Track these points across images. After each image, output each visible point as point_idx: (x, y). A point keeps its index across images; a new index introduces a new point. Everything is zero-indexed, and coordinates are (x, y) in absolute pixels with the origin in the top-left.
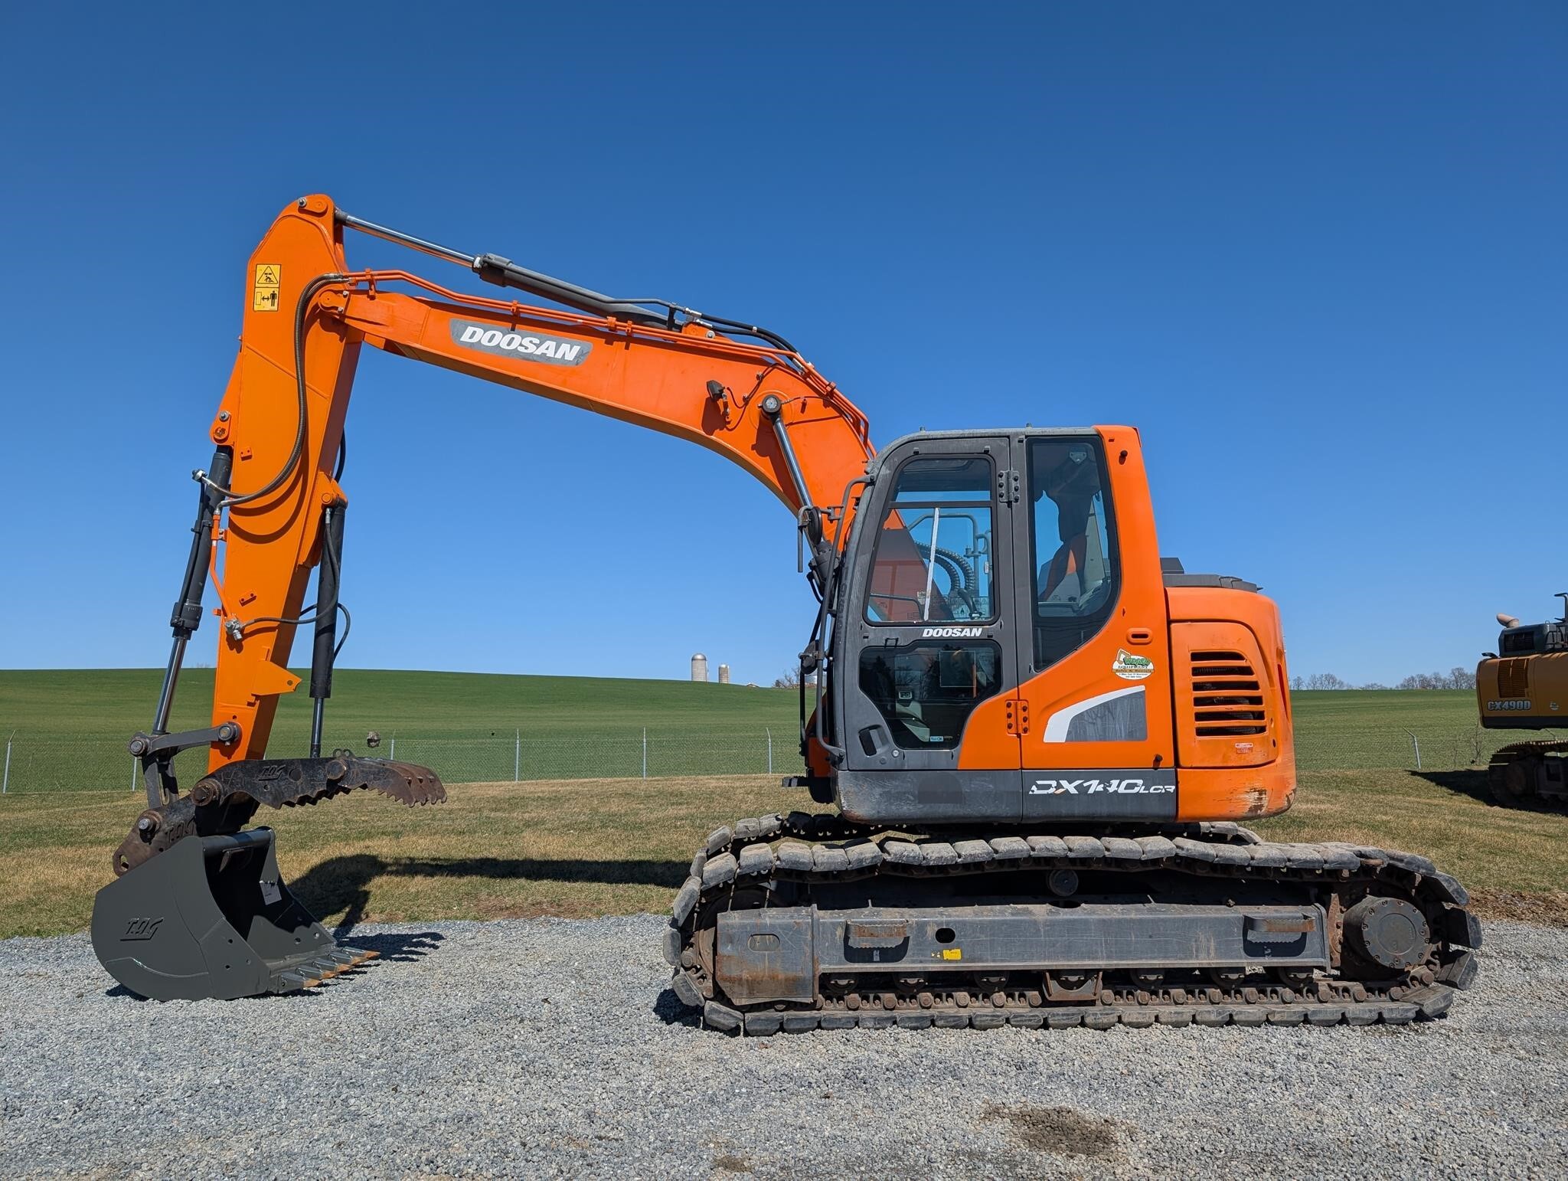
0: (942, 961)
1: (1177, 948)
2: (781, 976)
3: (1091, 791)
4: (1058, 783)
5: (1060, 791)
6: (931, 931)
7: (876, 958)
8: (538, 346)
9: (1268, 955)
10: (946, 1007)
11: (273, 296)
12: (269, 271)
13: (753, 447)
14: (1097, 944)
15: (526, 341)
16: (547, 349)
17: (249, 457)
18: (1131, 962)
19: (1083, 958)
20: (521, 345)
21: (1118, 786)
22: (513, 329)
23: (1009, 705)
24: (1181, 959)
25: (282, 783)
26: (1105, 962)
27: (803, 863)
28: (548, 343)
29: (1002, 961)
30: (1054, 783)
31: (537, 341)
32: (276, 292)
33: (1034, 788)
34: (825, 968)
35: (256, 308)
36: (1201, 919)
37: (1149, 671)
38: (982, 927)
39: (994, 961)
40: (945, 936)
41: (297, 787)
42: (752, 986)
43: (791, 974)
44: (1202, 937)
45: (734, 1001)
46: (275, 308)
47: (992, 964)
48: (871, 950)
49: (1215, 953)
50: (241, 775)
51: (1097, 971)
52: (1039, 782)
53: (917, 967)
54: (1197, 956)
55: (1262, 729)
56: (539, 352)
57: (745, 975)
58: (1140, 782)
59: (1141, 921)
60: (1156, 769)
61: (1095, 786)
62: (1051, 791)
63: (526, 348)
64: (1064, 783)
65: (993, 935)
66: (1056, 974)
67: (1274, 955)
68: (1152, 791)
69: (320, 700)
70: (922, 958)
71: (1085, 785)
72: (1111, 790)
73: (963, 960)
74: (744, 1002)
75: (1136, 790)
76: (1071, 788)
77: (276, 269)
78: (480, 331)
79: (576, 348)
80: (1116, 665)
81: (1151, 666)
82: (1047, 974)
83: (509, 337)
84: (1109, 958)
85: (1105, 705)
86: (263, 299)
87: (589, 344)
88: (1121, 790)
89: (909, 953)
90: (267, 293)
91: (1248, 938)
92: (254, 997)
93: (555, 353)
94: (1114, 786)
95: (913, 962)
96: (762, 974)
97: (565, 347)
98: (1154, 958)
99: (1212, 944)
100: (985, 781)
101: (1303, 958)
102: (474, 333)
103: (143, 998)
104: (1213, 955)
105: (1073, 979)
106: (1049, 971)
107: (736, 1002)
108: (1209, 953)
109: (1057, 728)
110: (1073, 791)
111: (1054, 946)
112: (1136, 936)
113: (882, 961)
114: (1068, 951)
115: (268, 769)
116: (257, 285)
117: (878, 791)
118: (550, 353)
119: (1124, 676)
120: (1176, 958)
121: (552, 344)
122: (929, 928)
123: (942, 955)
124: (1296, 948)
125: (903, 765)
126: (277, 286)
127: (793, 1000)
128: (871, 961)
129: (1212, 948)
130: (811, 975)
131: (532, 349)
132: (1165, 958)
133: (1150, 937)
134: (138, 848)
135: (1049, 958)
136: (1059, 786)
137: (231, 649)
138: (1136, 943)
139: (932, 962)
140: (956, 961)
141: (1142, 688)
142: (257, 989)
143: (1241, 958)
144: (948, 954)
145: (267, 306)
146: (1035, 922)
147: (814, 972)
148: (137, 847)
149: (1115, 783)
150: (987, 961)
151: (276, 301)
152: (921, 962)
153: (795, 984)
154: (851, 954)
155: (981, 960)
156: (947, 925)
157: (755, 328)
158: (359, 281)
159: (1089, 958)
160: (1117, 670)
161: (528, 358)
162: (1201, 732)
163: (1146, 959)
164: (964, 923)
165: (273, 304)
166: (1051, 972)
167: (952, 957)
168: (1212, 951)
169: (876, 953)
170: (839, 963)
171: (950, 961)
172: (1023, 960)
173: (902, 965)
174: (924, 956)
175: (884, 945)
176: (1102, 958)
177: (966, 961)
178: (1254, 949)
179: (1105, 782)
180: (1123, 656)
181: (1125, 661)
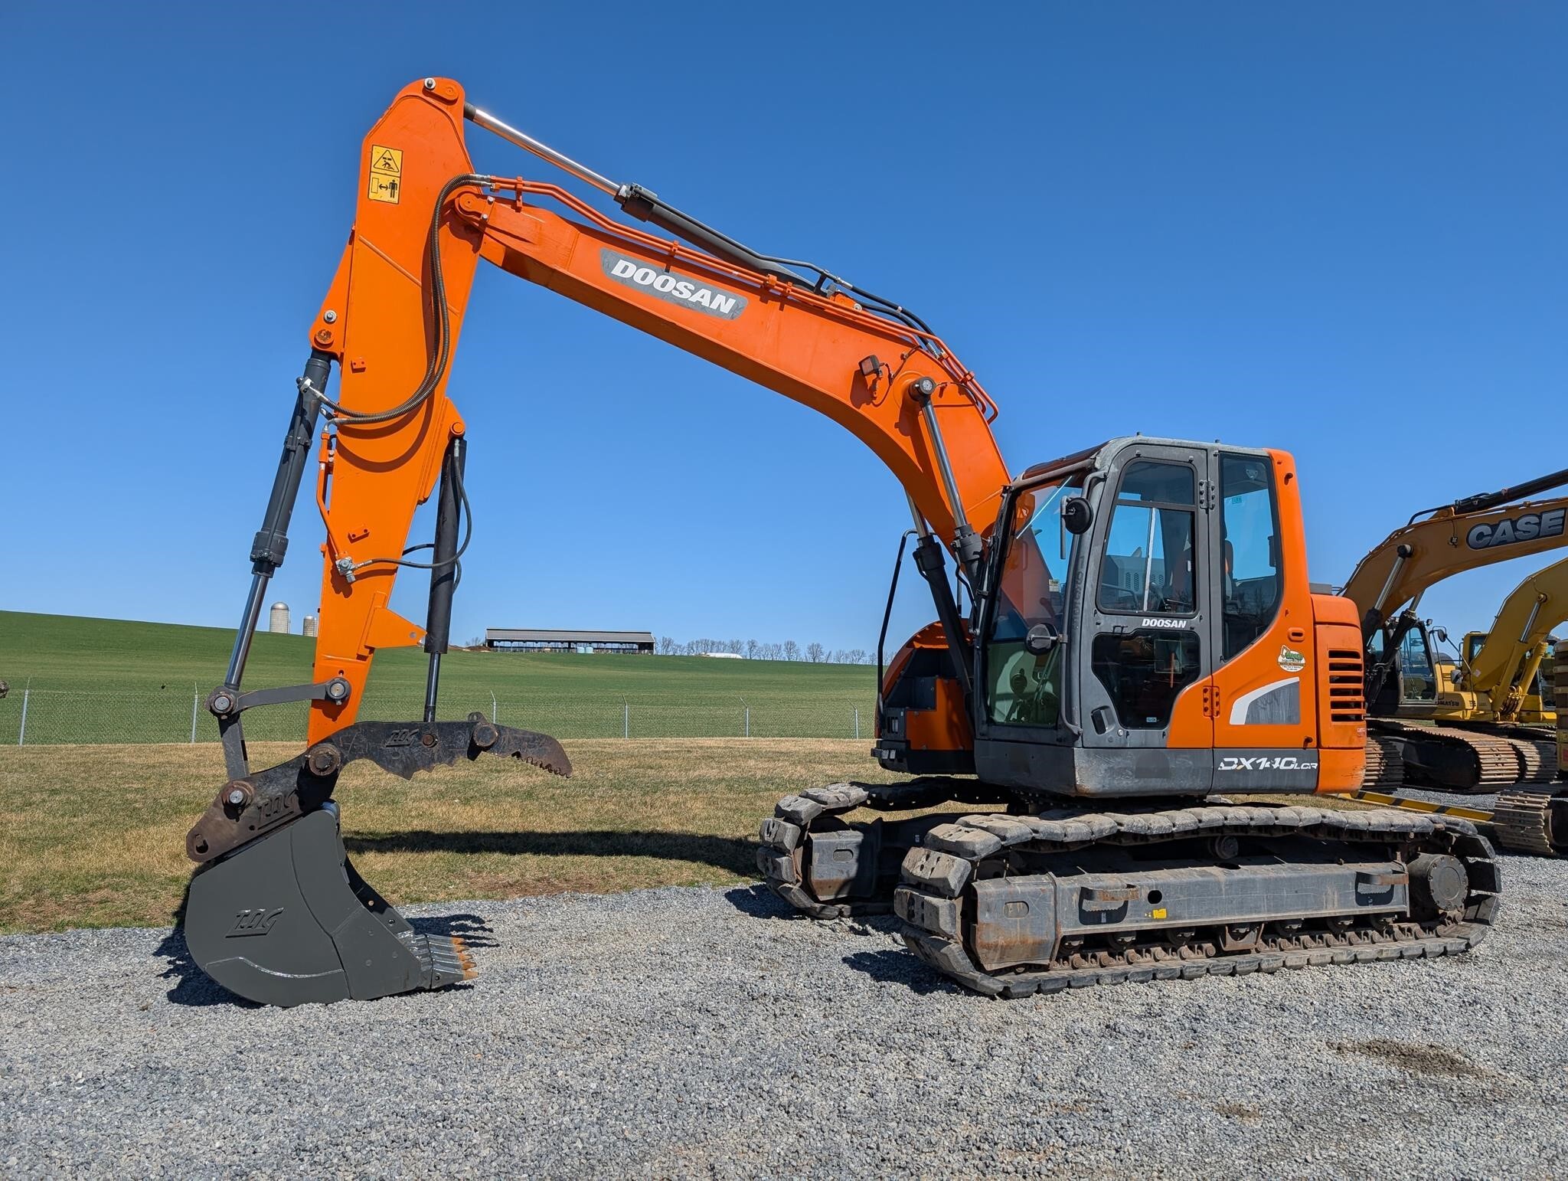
0: (1152, 920)
1: (1313, 901)
2: (1030, 941)
3: (1261, 768)
4: (1239, 761)
5: (1241, 767)
6: (1144, 894)
7: (1104, 920)
8: (693, 293)
9: (1369, 903)
10: (1145, 962)
11: (393, 186)
12: (387, 155)
13: (896, 426)
15: (681, 285)
16: (702, 297)
17: (363, 370)
18: (1284, 914)
19: (1251, 912)
20: (675, 289)
21: (1280, 764)
22: (667, 271)
23: (1205, 691)
24: (1316, 910)
25: (415, 750)
26: (1266, 916)
27: (1057, 834)
28: (703, 291)
29: (1195, 918)
30: (1236, 760)
31: (692, 287)
32: (397, 181)
33: (1222, 764)
34: (1065, 931)
35: (371, 196)
36: (1328, 876)
37: (1302, 665)
38: (1178, 888)
39: (1190, 918)
40: (1155, 897)
41: (433, 754)
42: (1004, 951)
43: (1038, 938)
44: (1329, 892)
45: (985, 966)
46: (395, 200)
47: (1188, 921)
48: (1100, 912)
49: (1338, 904)
50: (364, 740)
51: (1260, 923)
52: (1226, 760)
53: (1134, 926)
54: (1326, 908)
56: (694, 299)
57: (1001, 941)
58: (1294, 760)
59: (1290, 879)
60: (1305, 749)
61: (1264, 763)
62: (1234, 767)
63: (681, 293)
64: (1243, 760)
65: (1189, 895)
66: (1230, 927)
67: (1375, 903)
68: (1302, 767)
69: (437, 656)
70: (1138, 918)
71: (1258, 762)
72: (1275, 766)
73: (1168, 918)
74: (995, 967)
75: (1292, 766)
76: (1247, 764)
77: (397, 155)
78: (632, 267)
79: (732, 302)
80: (1280, 659)
81: (1303, 661)
82: (1225, 928)
83: (663, 278)
84: (1269, 911)
85: (1272, 693)
86: (381, 187)
87: (745, 299)
88: (1282, 767)
89: (1128, 914)
90: (386, 181)
91: (1359, 890)
92: (400, 995)
93: (711, 302)
94: (1279, 763)
95: (1131, 922)
96: (1014, 940)
97: (720, 299)
98: (1298, 910)
99: (1336, 896)
100: (1186, 758)
101: (1393, 905)
102: (626, 268)
103: (257, 1005)
104: (1336, 905)
105: (1243, 931)
106: (1227, 925)
107: (988, 967)
109: (1239, 713)
110: (1249, 767)
111: (1231, 903)
112: (1287, 892)
113: (1109, 922)
114: (1241, 909)
115: (397, 734)
116: (373, 169)
117: (1104, 766)
118: (705, 302)
119: (1285, 669)
120: (1313, 909)
121: (708, 293)
122: (1142, 890)
123: (1152, 914)
124: (1387, 897)
125: (1126, 743)
126: (398, 174)
127: (1034, 962)
128: (1099, 922)
129: (1336, 900)
130: (1054, 938)
131: (686, 295)
133: (1296, 892)
134: (221, 825)
135: (1228, 914)
136: (1240, 763)
137: (337, 592)
138: (1287, 897)
139: (1145, 921)
140: (1163, 920)
141: (1296, 679)
142: (405, 987)
143: (1354, 907)
144: (1157, 914)
145: (385, 195)
146: (1219, 883)
147: (1056, 935)
148: (219, 824)
149: (1278, 760)
150: (1185, 918)
151: (397, 192)
152: (1137, 922)
153: (1039, 947)
154: (1086, 917)
155: (1180, 918)
156: (1157, 886)
157: (900, 308)
158: (502, 187)
159: (1256, 912)
160: (1281, 664)
161: (683, 304)
162: (1336, 718)
163: (1294, 911)
164: (1168, 884)
165: (392, 195)
167: (1159, 917)
168: (1336, 903)
169: (1103, 915)
170: (1075, 926)
171: (1158, 920)
172: (1210, 916)
173: (1124, 926)
174: (1140, 916)
175: (1109, 908)
176: (1264, 912)
177: (1171, 919)
178: (1362, 899)
179: (1271, 759)
180: (1285, 651)
181: (1287, 656)
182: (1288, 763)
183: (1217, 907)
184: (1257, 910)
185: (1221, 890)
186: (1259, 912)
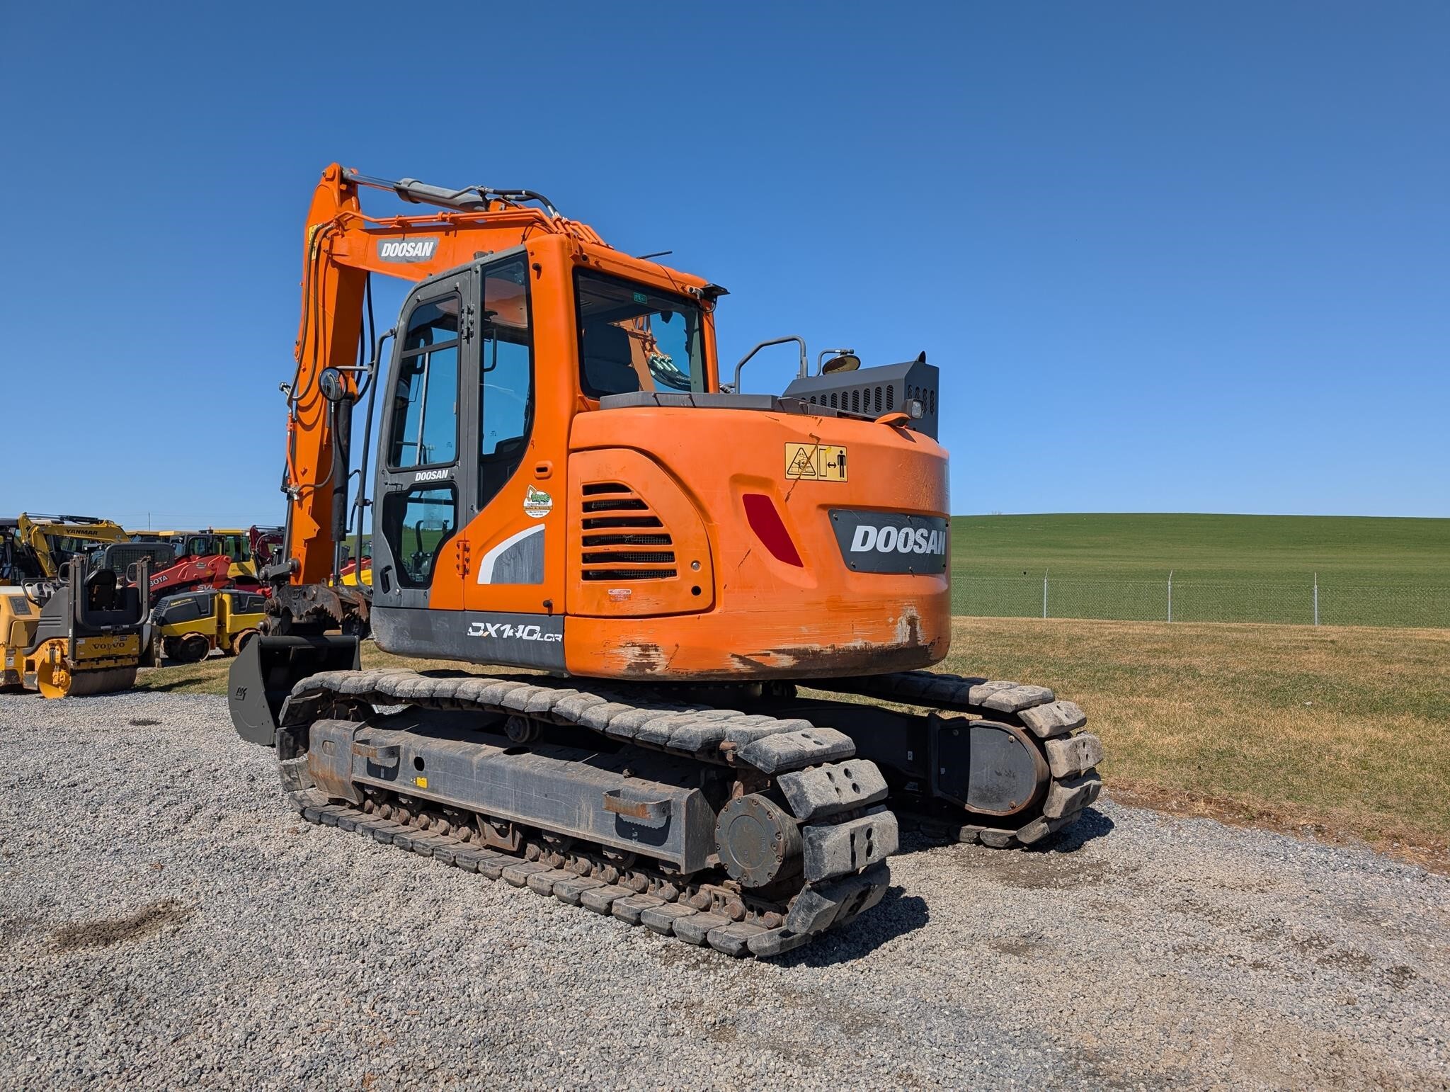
0: (416, 786)
1: (564, 812)
2: (335, 779)
3: (505, 636)
4: (485, 626)
5: (487, 633)
6: (412, 758)
7: (383, 776)
9: (635, 838)
14: (509, 794)
18: (530, 819)
19: (499, 806)
20: (407, 251)
21: (523, 632)
23: (457, 546)
24: (567, 825)
26: (513, 815)
30: (482, 625)
33: (470, 630)
34: (355, 777)
36: (586, 786)
37: (548, 508)
38: (445, 761)
39: (445, 795)
40: (419, 764)
42: (326, 783)
43: (340, 778)
44: (584, 805)
47: (442, 797)
49: (593, 825)
52: (474, 624)
53: (403, 789)
54: (579, 826)
55: (673, 573)
56: (414, 254)
57: (320, 773)
58: (538, 628)
59: (540, 778)
60: (550, 615)
61: (508, 631)
62: (480, 633)
63: (409, 253)
64: (489, 625)
65: (446, 769)
66: (487, 818)
67: (640, 839)
68: (545, 639)
70: (406, 781)
71: (502, 629)
72: (518, 635)
73: (428, 789)
75: (535, 636)
76: (492, 630)
78: (389, 246)
79: (431, 245)
80: (526, 503)
81: (550, 503)
82: (479, 816)
85: (517, 546)
88: (525, 637)
89: (400, 775)
91: (620, 816)
93: (422, 251)
94: (522, 632)
95: (401, 783)
96: (327, 775)
97: (426, 245)
98: (547, 819)
99: (591, 814)
100: (444, 621)
101: (665, 850)
102: (387, 248)
104: (591, 827)
105: (497, 826)
106: (479, 814)
108: (588, 824)
109: (486, 570)
110: (494, 635)
111: (482, 789)
112: (536, 793)
113: (386, 778)
114: (490, 798)
118: (419, 253)
119: (530, 514)
120: (563, 823)
122: (411, 755)
123: (416, 781)
124: (658, 836)
125: (400, 603)
127: (350, 801)
128: (379, 777)
129: (591, 819)
130: (349, 782)
132: (556, 821)
133: (546, 796)
135: (478, 800)
136: (485, 629)
138: (536, 799)
139: (411, 786)
140: (424, 789)
141: (541, 527)
143: (612, 836)
144: (419, 782)
146: (472, 764)
147: (351, 779)
149: (521, 627)
150: (441, 793)
152: (405, 785)
153: (344, 786)
154: (370, 769)
155: (437, 792)
156: (420, 754)
159: (503, 807)
160: (527, 508)
162: (586, 575)
163: (541, 818)
164: (430, 752)
166: (481, 815)
167: (421, 785)
168: (590, 823)
169: (382, 770)
170: (364, 776)
171: (420, 788)
172: (462, 798)
173: (396, 786)
174: (407, 779)
175: (385, 765)
176: (512, 810)
177: (429, 791)
178: (624, 829)
179: (514, 627)
180: (531, 492)
181: (534, 499)
182: (531, 633)
183: (469, 791)
184: (504, 805)
185: (473, 772)
186: (507, 808)
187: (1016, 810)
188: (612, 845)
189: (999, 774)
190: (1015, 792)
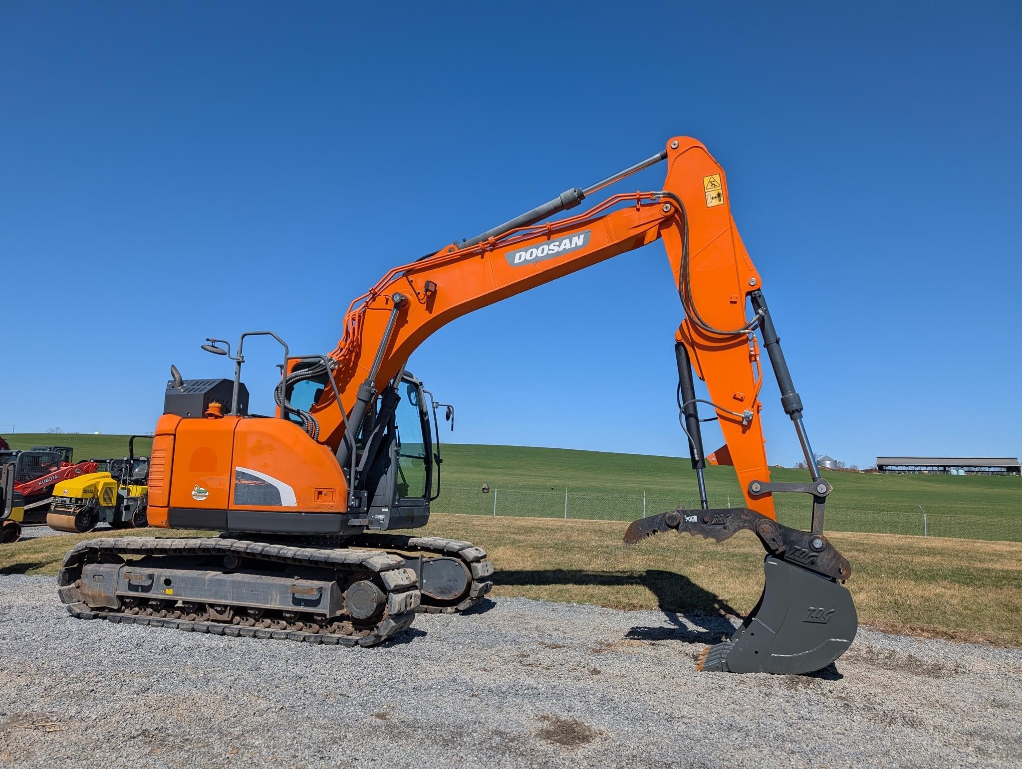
0: (165, 594)
1: (262, 598)
2: (103, 595)
6: (162, 579)
7: (140, 590)
9: (302, 605)
14: (228, 592)
18: (241, 603)
19: (222, 599)
24: (265, 604)
26: (230, 602)
29: (189, 597)
34: (119, 593)
36: (276, 585)
38: (183, 579)
39: (185, 596)
40: (168, 582)
42: (94, 598)
43: (106, 594)
44: (274, 594)
45: (89, 605)
48: (138, 586)
51: (230, 606)
53: (154, 596)
54: (271, 603)
57: (90, 593)
65: (186, 584)
66: (212, 606)
67: (305, 605)
73: (173, 595)
74: (93, 606)
82: (207, 605)
84: (233, 600)
89: (153, 589)
91: (295, 596)
95: (153, 593)
96: (95, 593)
98: (252, 602)
99: (278, 597)
101: (318, 609)
105: (219, 609)
106: (208, 604)
108: (276, 602)
111: (211, 592)
112: (246, 590)
113: (142, 591)
114: (216, 595)
120: (262, 603)
122: (161, 578)
123: (165, 591)
124: (316, 603)
127: (111, 607)
128: (137, 591)
129: (278, 599)
130: (116, 596)
132: (257, 602)
133: (252, 591)
135: (208, 597)
138: (246, 593)
139: (161, 594)
140: (170, 595)
143: (290, 606)
144: (167, 591)
146: (204, 580)
147: (116, 594)
150: (182, 596)
152: (157, 594)
153: (108, 599)
154: (131, 588)
155: (179, 596)
156: (169, 577)
163: (249, 602)
164: (175, 577)
166: (209, 604)
167: (169, 593)
168: (278, 601)
169: (140, 588)
170: (125, 591)
171: (168, 595)
172: (198, 597)
173: (149, 595)
174: (158, 591)
175: (143, 584)
176: (230, 600)
177: (174, 596)
178: (296, 602)
183: (202, 593)
184: (225, 598)
185: (205, 584)
186: (227, 599)
187: (457, 596)
188: (290, 610)
189: (450, 581)
190: (457, 589)
